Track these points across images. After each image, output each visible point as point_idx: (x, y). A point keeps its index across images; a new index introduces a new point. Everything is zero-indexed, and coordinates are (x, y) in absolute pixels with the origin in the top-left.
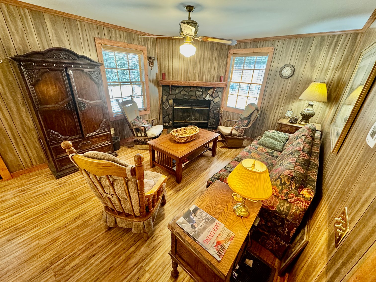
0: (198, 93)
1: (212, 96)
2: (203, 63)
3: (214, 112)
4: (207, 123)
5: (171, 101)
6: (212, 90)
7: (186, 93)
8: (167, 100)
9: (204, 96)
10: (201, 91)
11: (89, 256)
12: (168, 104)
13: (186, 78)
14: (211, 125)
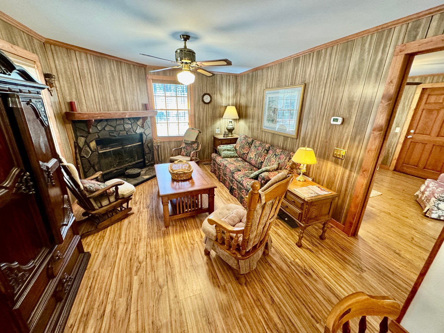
0: (127, 126)
1: (143, 127)
2: (124, 87)
3: (148, 146)
4: (144, 161)
5: (93, 144)
6: (141, 121)
7: (113, 129)
8: (87, 144)
9: (135, 128)
10: (130, 123)
11: (271, 302)
12: (89, 150)
13: (106, 108)
14: (149, 162)
